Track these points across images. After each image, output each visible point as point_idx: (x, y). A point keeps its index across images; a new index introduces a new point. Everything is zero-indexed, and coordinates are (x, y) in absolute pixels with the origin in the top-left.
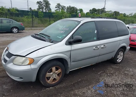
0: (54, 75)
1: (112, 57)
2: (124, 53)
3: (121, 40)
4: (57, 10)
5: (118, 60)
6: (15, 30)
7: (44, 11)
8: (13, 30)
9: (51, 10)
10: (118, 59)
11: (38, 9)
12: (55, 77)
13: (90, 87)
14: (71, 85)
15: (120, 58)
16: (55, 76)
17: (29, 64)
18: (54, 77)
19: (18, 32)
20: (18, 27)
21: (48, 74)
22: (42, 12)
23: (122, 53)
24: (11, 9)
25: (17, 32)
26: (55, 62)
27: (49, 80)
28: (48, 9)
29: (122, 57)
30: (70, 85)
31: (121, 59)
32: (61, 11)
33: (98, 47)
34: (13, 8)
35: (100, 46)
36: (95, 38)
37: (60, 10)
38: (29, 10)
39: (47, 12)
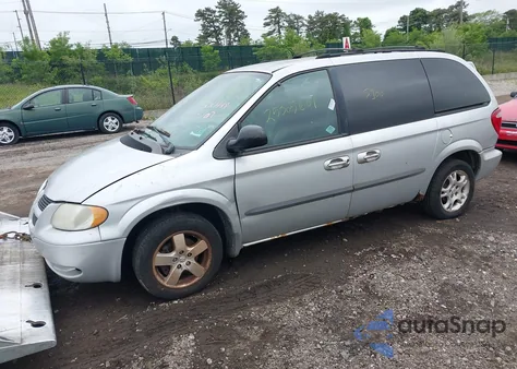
0: (181, 259)
1: (419, 195)
2: (471, 179)
3: (447, 128)
4: (270, 33)
5: (446, 206)
6: (111, 123)
7: (224, 43)
8: (105, 124)
9: (248, 35)
10: (445, 200)
11: (203, 38)
12: (188, 268)
13: (306, 297)
14: (246, 291)
15: (455, 198)
16: (188, 264)
17: (96, 225)
18: (185, 267)
19: (121, 129)
20: (123, 113)
21: (159, 255)
22: (217, 46)
23: (463, 178)
24: (108, 50)
25: (117, 127)
26: (180, 218)
27: (166, 276)
28: (236, 35)
29: (465, 194)
30: (241, 294)
31: (463, 201)
32: (287, 38)
33: (345, 159)
34: (116, 46)
35: (351, 155)
36: (331, 130)
37: (283, 32)
38: (170, 46)
39: (235, 44)
